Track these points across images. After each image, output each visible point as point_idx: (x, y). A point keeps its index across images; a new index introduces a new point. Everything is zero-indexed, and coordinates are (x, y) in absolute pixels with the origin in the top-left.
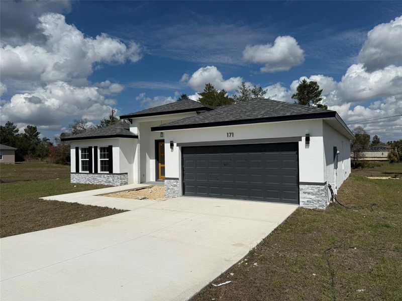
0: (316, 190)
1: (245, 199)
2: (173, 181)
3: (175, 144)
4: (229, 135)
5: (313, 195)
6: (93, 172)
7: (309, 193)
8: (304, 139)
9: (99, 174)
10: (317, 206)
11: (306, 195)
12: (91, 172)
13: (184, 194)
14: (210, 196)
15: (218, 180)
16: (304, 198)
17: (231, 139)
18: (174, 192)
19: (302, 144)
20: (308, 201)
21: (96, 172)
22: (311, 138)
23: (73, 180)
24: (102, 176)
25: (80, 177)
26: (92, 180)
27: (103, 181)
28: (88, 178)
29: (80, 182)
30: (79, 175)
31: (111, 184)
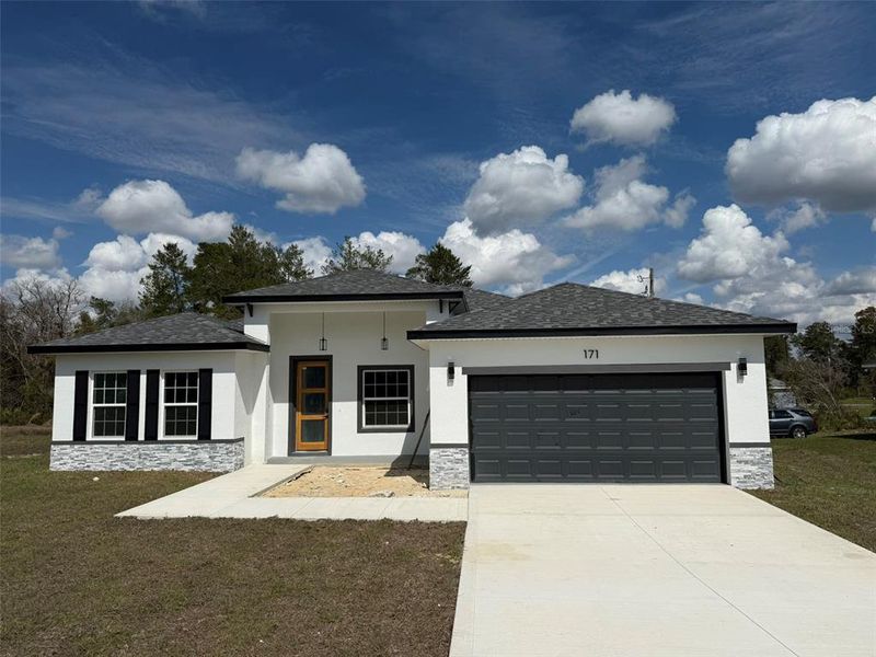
0: (758, 456)
1: (618, 481)
2: (452, 450)
3: (458, 370)
4: (589, 354)
5: (754, 464)
6: (141, 437)
7: (746, 462)
8: (734, 366)
9: (162, 442)
10: (761, 483)
11: (743, 466)
12: (132, 437)
13: (473, 479)
14: (539, 481)
15: (556, 445)
16: (739, 471)
17: (593, 361)
18: (456, 476)
19: (730, 376)
20: (745, 477)
21: (151, 436)
22: (748, 365)
23: (62, 462)
24: (174, 448)
25: (89, 452)
26: (137, 460)
27: (175, 460)
28: (120, 454)
29: (88, 466)
30: (87, 447)
31: (203, 468)
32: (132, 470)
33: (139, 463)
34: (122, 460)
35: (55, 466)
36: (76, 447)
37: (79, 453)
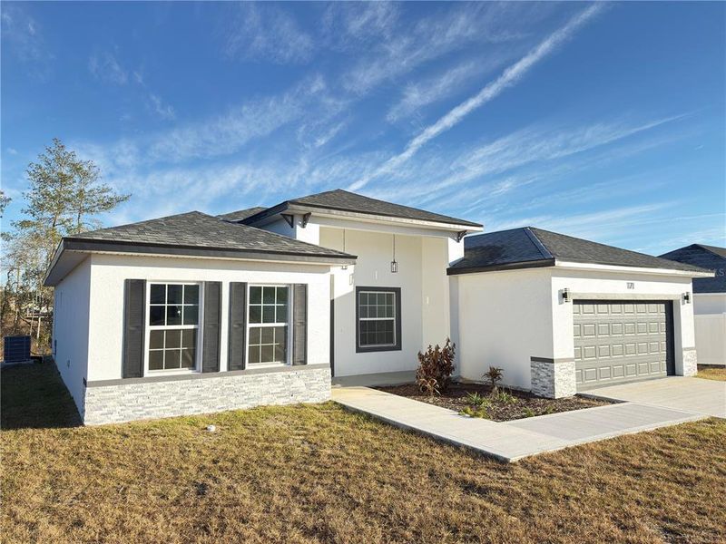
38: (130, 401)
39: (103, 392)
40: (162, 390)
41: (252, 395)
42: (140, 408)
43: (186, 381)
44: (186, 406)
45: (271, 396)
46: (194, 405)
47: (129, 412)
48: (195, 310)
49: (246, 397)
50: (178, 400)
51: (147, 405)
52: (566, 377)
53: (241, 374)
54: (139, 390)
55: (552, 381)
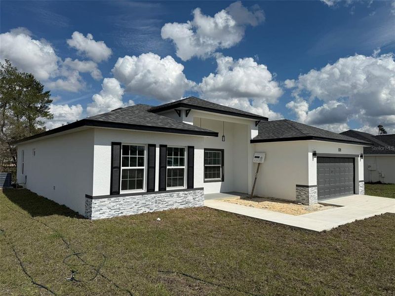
2: (314, 188)
6: (157, 189)
9: (169, 191)
12: (151, 190)
17: (340, 153)
21: (162, 188)
23: (102, 211)
24: (175, 194)
25: (122, 202)
26: (155, 204)
27: (176, 202)
28: (144, 202)
29: (122, 213)
30: (121, 198)
31: (190, 205)
32: (151, 211)
33: (156, 206)
34: (145, 205)
35: (96, 215)
36: (113, 199)
37: (114, 204)
38: (113, 207)
39: (101, 202)
40: (128, 200)
41: (169, 203)
42: (118, 210)
43: (139, 196)
44: (140, 208)
45: (177, 204)
46: (143, 208)
47: (113, 212)
48: (142, 159)
49: (166, 204)
50: (136, 206)
51: (121, 209)
52: (313, 194)
53: (163, 193)
54: (117, 200)
55: (308, 197)
